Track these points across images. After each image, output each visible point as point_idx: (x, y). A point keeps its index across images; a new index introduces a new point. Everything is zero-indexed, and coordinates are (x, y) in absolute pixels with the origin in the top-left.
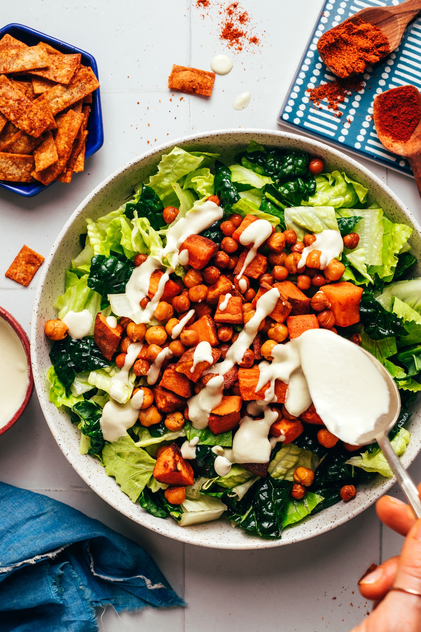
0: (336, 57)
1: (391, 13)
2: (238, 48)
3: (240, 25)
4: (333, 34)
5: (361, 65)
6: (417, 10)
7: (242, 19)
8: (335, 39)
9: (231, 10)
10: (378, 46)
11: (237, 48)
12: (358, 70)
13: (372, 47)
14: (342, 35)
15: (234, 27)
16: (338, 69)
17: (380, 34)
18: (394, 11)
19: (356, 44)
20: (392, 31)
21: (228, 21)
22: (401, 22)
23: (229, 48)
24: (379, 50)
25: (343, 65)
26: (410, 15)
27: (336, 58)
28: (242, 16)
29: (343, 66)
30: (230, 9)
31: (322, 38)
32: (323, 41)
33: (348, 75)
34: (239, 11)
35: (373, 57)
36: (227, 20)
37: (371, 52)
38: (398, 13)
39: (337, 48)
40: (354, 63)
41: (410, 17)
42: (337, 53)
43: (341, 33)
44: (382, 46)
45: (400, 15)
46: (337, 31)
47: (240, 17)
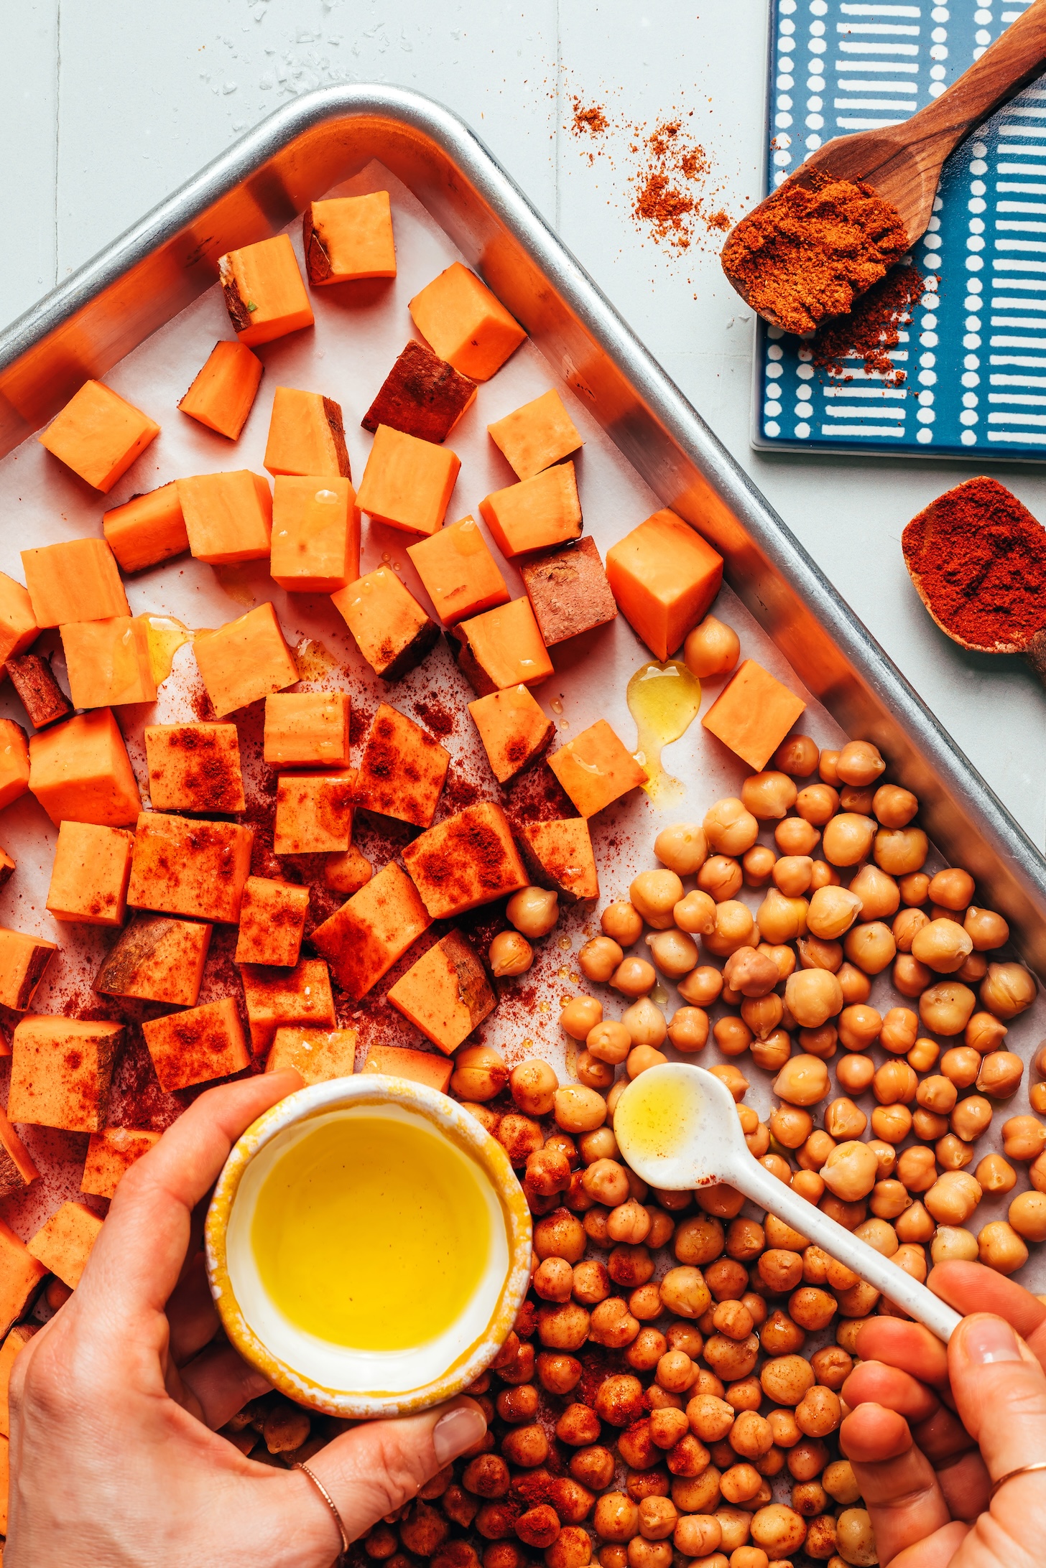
0: (774, 281)
1: (895, 144)
2: (680, 240)
3: (684, 181)
4: (756, 225)
5: (843, 294)
6: (960, 125)
7: (689, 166)
8: (764, 237)
9: (661, 143)
10: (877, 237)
11: (676, 240)
12: (835, 307)
13: (862, 244)
14: (781, 224)
15: (670, 188)
16: (784, 313)
17: (877, 204)
18: (903, 138)
19: (820, 242)
20: (905, 190)
21: (653, 171)
22: (927, 163)
23: (657, 242)
24: (881, 248)
25: (795, 300)
26: (946, 140)
27: (776, 285)
28: (688, 157)
29: (796, 304)
30: (660, 138)
31: (733, 241)
32: (735, 248)
33: (811, 324)
34: (682, 144)
35: (869, 266)
36: (651, 166)
37: (862, 255)
38: (914, 140)
39: (772, 258)
40: (823, 292)
41: (946, 145)
42: (776, 272)
43: (777, 219)
44: (888, 236)
45: (920, 145)
46: (765, 216)
47: (685, 160)
